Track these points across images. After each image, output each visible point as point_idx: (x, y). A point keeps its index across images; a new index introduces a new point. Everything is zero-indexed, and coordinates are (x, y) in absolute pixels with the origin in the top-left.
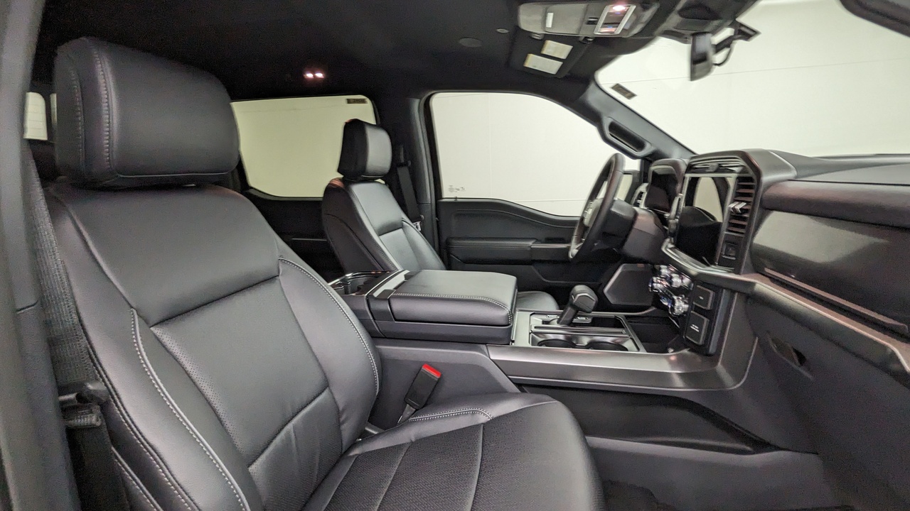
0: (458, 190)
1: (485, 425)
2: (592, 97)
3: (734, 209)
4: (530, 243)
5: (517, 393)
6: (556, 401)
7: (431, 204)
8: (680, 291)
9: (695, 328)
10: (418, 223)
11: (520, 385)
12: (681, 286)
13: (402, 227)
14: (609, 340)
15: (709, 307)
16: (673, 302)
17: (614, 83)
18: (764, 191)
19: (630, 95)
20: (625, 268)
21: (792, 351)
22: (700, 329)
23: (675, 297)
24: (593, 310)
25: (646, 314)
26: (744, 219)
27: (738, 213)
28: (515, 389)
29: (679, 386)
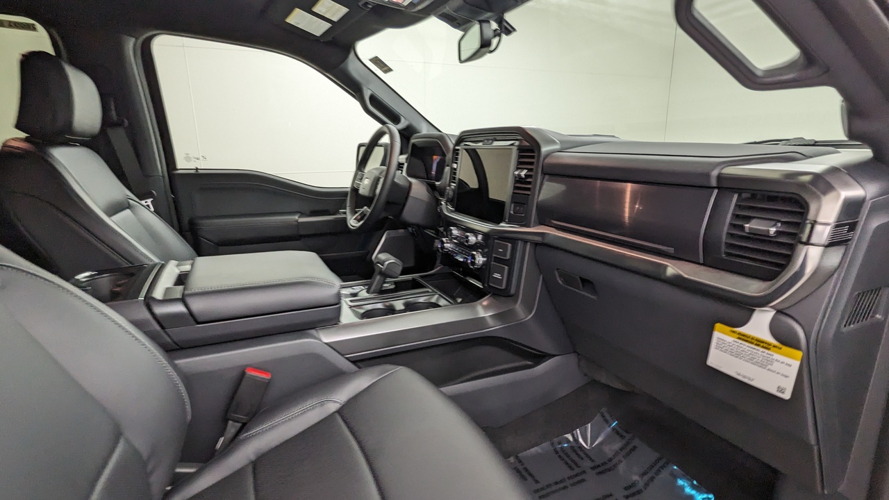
0: (198, 159)
1: (339, 412)
2: (352, 67)
3: (519, 175)
4: (296, 217)
5: (356, 372)
6: (400, 367)
7: (163, 177)
8: (475, 247)
9: (497, 276)
10: (149, 201)
11: (355, 362)
12: (476, 243)
13: (129, 207)
14: (421, 300)
15: (508, 257)
16: (473, 257)
17: (372, 56)
18: (544, 159)
19: (387, 70)
20: (388, 234)
21: (579, 279)
22: (502, 276)
23: (474, 253)
24: (401, 275)
25: (436, 272)
26: (529, 183)
27: (522, 178)
28: (352, 367)
29: (493, 325)
